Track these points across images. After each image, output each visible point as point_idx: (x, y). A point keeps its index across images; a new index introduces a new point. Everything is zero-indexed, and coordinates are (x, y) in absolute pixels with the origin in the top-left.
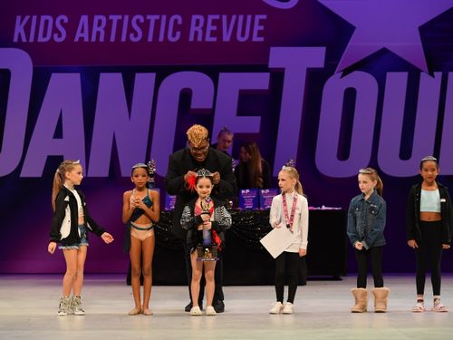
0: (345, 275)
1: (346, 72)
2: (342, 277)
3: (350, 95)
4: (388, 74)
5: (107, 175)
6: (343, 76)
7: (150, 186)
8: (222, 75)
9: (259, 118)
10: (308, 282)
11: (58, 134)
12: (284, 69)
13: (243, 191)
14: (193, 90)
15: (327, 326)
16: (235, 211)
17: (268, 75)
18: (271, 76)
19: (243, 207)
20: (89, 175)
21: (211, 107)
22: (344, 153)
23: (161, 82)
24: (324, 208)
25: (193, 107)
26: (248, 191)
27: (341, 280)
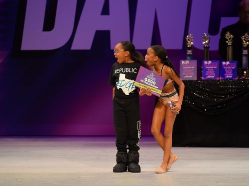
7: (188, 58)
11: (106, 11)
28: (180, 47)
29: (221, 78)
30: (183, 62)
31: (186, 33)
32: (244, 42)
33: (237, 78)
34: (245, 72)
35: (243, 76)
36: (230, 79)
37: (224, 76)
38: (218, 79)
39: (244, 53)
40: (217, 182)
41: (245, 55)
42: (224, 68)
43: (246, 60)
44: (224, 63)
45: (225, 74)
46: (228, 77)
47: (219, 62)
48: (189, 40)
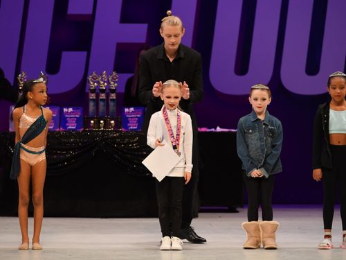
2: (238, 209)
9: (146, 26)
10: (200, 214)
13: (126, 110)
16: (117, 132)
19: (126, 127)
21: (91, 12)
22: (242, 66)
24: (219, 129)
26: (132, 109)
27: (238, 212)
29: (61, 129)
31: (18, 72)
32: (92, 83)
33: (82, 129)
34: (92, 122)
35: (89, 127)
36: (73, 130)
37: (65, 127)
38: (58, 130)
39: (91, 98)
41: (92, 100)
42: (66, 116)
43: (94, 106)
44: (65, 110)
45: (67, 124)
46: (70, 127)
47: (58, 108)
48: (21, 80)
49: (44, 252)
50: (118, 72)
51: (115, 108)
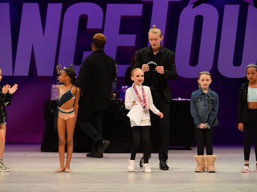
0: (194, 146)
1: (196, 4)
2: (191, 148)
3: (199, 20)
4: (226, 6)
5: (27, 75)
6: (194, 7)
7: (58, 82)
8: (109, 6)
9: (134, 36)
12: (153, 2)
13: (123, 87)
14: (89, 16)
15: (182, 182)
16: (117, 100)
17: (142, 5)
18: (143, 6)
19: (123, 98)
20: (15, 75)
21: (101, 28)
22: (194, 61)
23: (66, 10)
24: (179, 99)
25: (88, 28)
26: (126, 87)
27: (191, 149)
28: (51, 74)
30: (54, 86)
31: (56, 64)
40: (80, 180)
48: (58, 69)
49: (72, 173)
50: (118, 64)
51: (116, 86)
